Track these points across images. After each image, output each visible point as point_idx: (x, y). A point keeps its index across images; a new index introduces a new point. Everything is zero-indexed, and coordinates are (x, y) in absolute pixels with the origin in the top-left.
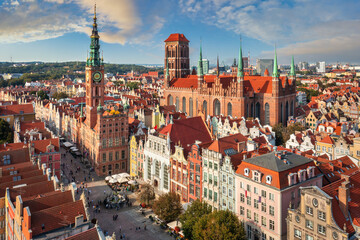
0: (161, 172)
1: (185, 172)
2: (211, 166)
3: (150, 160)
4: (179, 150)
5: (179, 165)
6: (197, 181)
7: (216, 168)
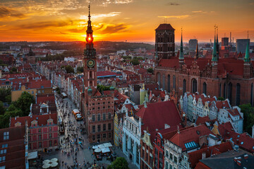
0: (134, 149)
1: (151, 155)
2: (171, 158)
3: (127, 137)
4: (147, 135)
5: (147, 147)
6: (160, 166)
7: (176, 161)
